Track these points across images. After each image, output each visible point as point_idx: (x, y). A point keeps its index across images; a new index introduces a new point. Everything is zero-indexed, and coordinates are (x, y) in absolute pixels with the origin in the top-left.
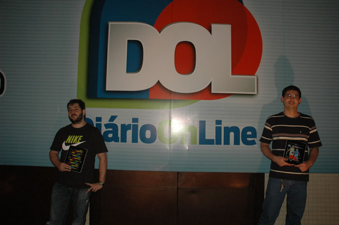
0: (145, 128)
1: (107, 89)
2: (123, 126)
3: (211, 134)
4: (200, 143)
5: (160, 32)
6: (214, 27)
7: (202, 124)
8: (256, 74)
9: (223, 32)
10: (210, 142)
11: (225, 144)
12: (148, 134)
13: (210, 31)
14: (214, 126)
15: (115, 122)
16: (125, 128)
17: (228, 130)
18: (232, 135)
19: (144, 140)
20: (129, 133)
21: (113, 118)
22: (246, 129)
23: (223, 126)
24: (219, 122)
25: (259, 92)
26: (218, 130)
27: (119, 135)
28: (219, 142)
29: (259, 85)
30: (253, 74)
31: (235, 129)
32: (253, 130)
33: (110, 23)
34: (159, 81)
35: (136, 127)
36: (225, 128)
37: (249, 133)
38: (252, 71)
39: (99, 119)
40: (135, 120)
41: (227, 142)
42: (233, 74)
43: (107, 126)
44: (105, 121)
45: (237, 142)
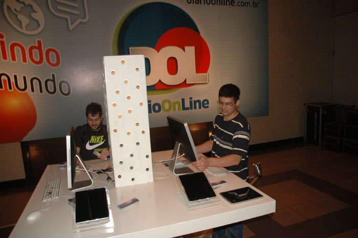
0: (155, 105)
3: (187, 105)
4: (183, 110)
5: (158, 52)
6: (186, 48)
7: (183, 100)
8: (208, 72)
10: (187, 109)
12: (157, 108)
13: (184, 50)
14: (189, 100)
17: (195, 102)
18: (197, 104)
19: (155, 111)
22: (204, 101)
23: (193, 100)
24: (191, 98)
25: (210, 81)
26: (191, 102)
28: (191, 108)
29: (209, 78)
30: (206, 72)
31: (199, 101)
32: (207, 101)
33: (130, 48)
34: (160, 80)
35: (150, 105)
36: (194, 101)
37: (206, 102)
38: (205, 70)
40: (149, 102)
41: (195, 108)
42: (197, 73)
45: (200, 107)
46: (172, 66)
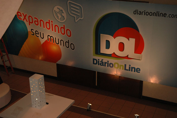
0: (111, 64)
1: (101, 52)
2: (105, 62)
3: (127, 68)
4: (125, 70)
5: (115, 38)
6: (130, 39)
7: (125, 65)
8: (142, 54)
9: (133, 41)
10: (127, 70)
11: (131, 71)
12: (111, 65)
15: (103, 61)
16: (105, 63)
17: (132, 68)
18: (133, 69)
19: (110, 67)
20: (106, 64)
21: (102, 60)
22: (137, 68)
23: (131, 66)
24: (130, 65)
25: (142, 59)
26: (130, 67)
27: (104, 64)
28: (130, 70)
29: (142, 57)
30: (141, 54)
33: (101, 34)
34: (114, 52)
35: (108, 63)
37: (138, 70)
39: (99, 60)
40: (108, 61)
42: (135, 53)
43: (101, 62)
44: (100, 60)
45: (135, 71)
46: (121, 47)
